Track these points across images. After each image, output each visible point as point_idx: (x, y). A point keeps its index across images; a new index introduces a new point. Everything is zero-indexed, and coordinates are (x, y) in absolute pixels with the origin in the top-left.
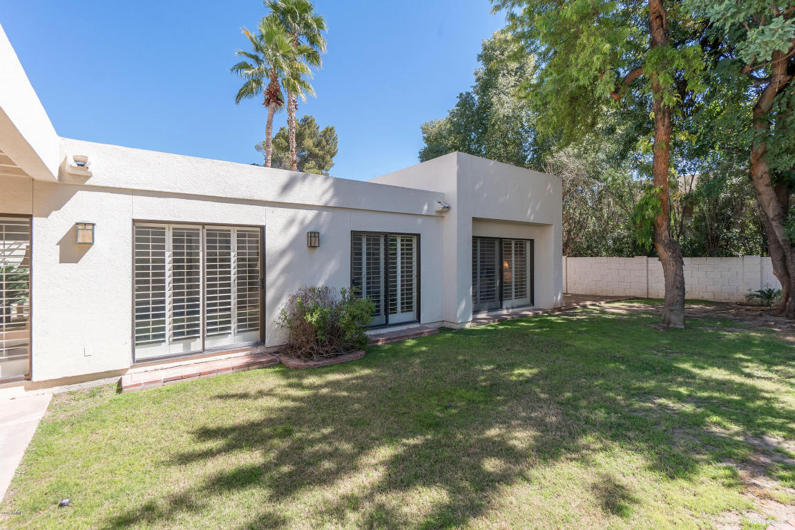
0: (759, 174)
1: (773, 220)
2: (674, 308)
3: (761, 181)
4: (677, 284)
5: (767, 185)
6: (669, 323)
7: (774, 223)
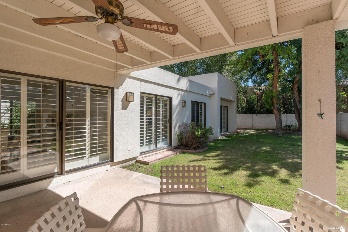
0: (295, 88)
1: (297, 102)
2: (279, 130)
3: (295, 90)
4: (279, 122)
5: (297, 91)
6: (278, 135)
7: (297, 103)
